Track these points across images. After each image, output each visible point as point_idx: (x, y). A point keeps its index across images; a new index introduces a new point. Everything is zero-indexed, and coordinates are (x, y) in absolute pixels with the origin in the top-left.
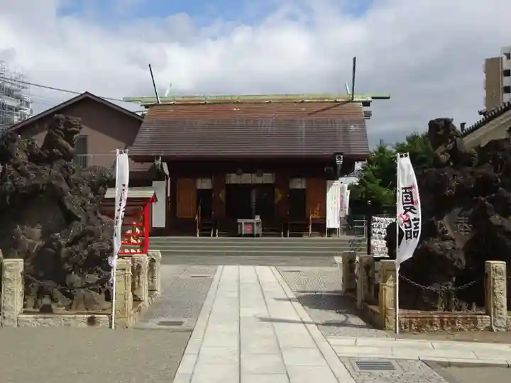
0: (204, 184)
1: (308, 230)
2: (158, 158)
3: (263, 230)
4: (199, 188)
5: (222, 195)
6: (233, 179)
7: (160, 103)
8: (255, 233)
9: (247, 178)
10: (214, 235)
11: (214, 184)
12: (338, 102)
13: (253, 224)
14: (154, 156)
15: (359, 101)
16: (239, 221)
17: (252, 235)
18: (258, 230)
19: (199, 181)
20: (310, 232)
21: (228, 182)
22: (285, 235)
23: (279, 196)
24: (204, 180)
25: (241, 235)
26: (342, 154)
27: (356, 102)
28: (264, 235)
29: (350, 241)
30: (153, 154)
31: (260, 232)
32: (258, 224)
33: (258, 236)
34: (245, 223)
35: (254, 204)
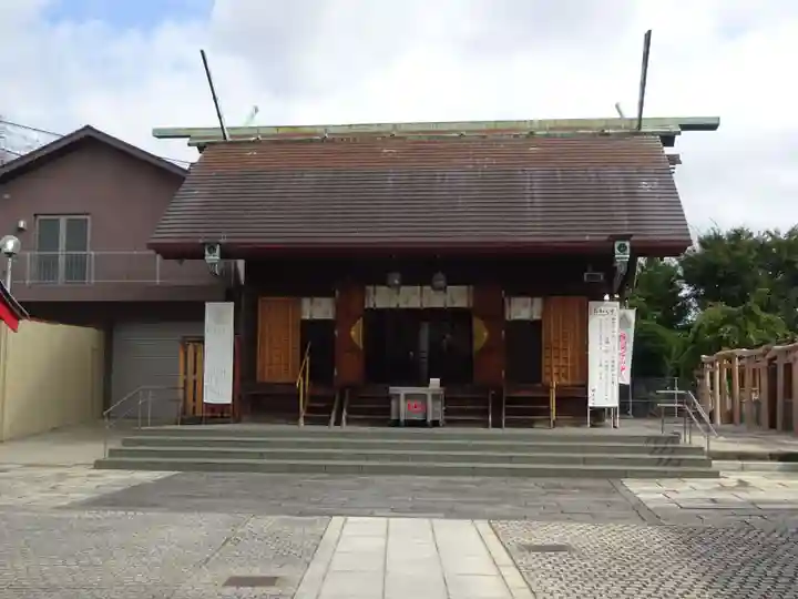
0: (318, 309)
1: (548, 411)
2: (212, 250)
3: (447, 412)
4: (307, 317)
5: (356, 333)
6: (382, 298)
7: (229, 139)
8: (429, 419)
9: (411, 298)
10: (338, 423)
11: (338, 307)
12: (608, 134)
13: (424, 397)
14: (204, 244)
15: (653, 134)
16: (393, 390)
17: (422, 424)
18: (435, 410)
19: (306, 302)
20: (553, 417)
21: (369, 304)
22: (497, 424)
23: (481, 334)
24: (317, 300)
25: (397, 423)
26: (627, 237)
27: (645, 134)
28: (449, 423)
29: (649, 439)
30: (201, 241)
31: (440, 418)
32: (435, 397)
33: (435, 424)
34: (408, 397)
35: (425, 355)
